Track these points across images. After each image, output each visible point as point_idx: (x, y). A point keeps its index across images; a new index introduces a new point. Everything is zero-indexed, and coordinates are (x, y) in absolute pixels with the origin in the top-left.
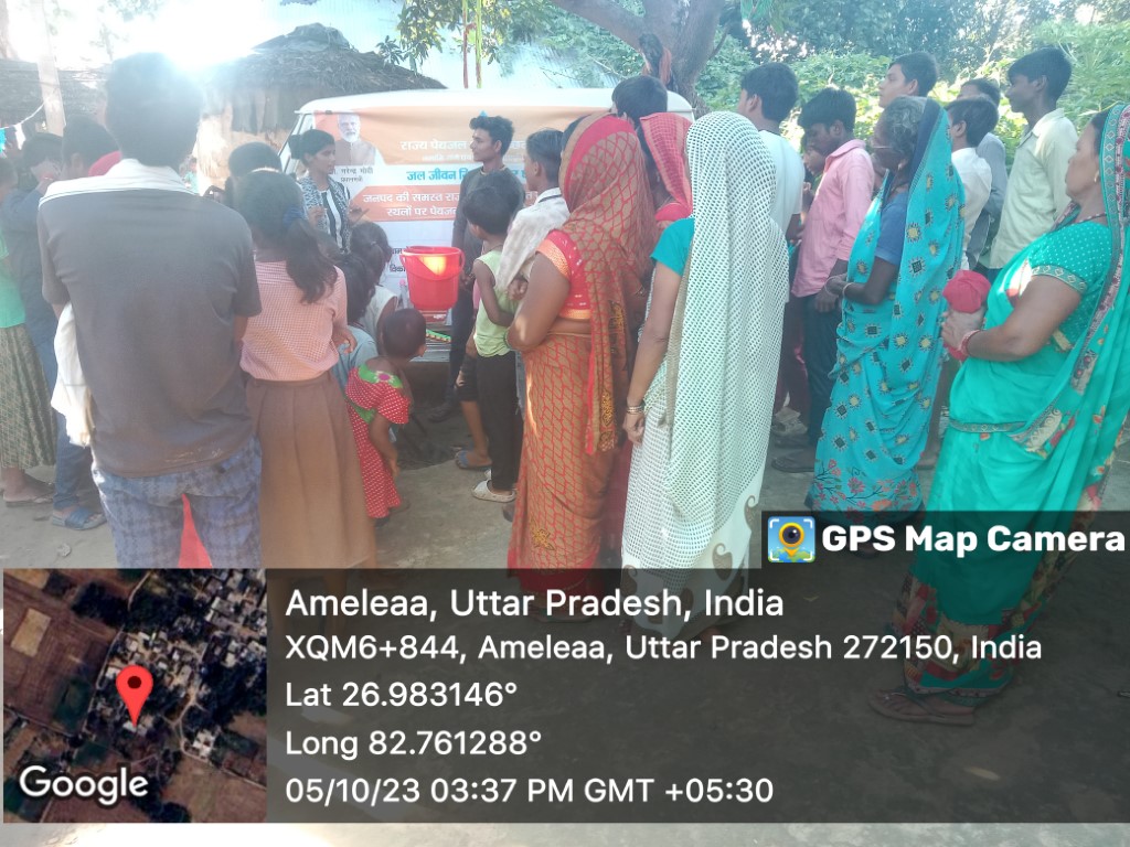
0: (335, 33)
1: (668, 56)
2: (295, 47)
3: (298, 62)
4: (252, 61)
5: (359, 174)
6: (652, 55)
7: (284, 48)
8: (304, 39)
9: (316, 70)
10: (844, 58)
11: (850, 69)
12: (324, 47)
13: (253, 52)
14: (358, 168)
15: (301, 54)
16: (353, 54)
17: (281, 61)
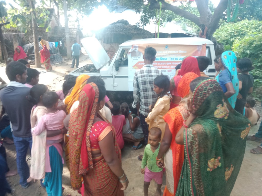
0: (127, 21)
2: (118, 24)
3: (118, 28)
4: (108, 28)
5: (137, 58)
7: (115, 25)
8: (120, 23)
9: (122, 30)
12: (124, 24)
14: (137, 57)
15: (119, 26)
16: (130, 26)
17: (115, 28)
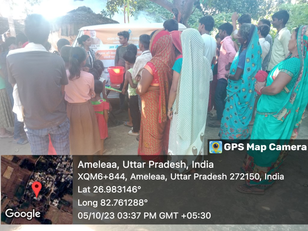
0: (89, 9)
1: (180, 14)
2: (78, 12)
3: (79, 17)
4: (66, 16)
5: (96, 47)
6: (176, 14)
7: (75, 13)
8: (81, 10)
9: (84, 19)
10: (228, 14)
11: (230, 17)
12: (86, 12)
13: (67, 14)
14: (96, 45)
15: (79, 14)
16: (94, 14)
17: (74, 16)
